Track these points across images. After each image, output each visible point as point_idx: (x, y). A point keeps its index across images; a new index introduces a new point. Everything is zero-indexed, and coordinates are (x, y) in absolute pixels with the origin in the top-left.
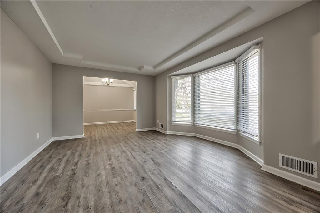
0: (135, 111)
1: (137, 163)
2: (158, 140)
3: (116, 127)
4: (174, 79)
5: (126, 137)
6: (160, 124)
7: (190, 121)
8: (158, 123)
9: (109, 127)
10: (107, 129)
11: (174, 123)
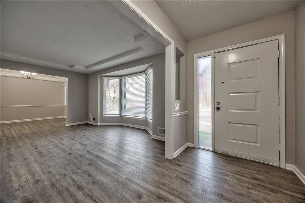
0: (66, 106)
1: (65, 147)
2: (89, 130)
3: (41, 124)
4: (105, 80)
5: (54, 131)
6: (92, 117)
7: (118, 114)
8: (90, 116)
9: (31, 125)
10: (27, 126)
11: (105, 115)
